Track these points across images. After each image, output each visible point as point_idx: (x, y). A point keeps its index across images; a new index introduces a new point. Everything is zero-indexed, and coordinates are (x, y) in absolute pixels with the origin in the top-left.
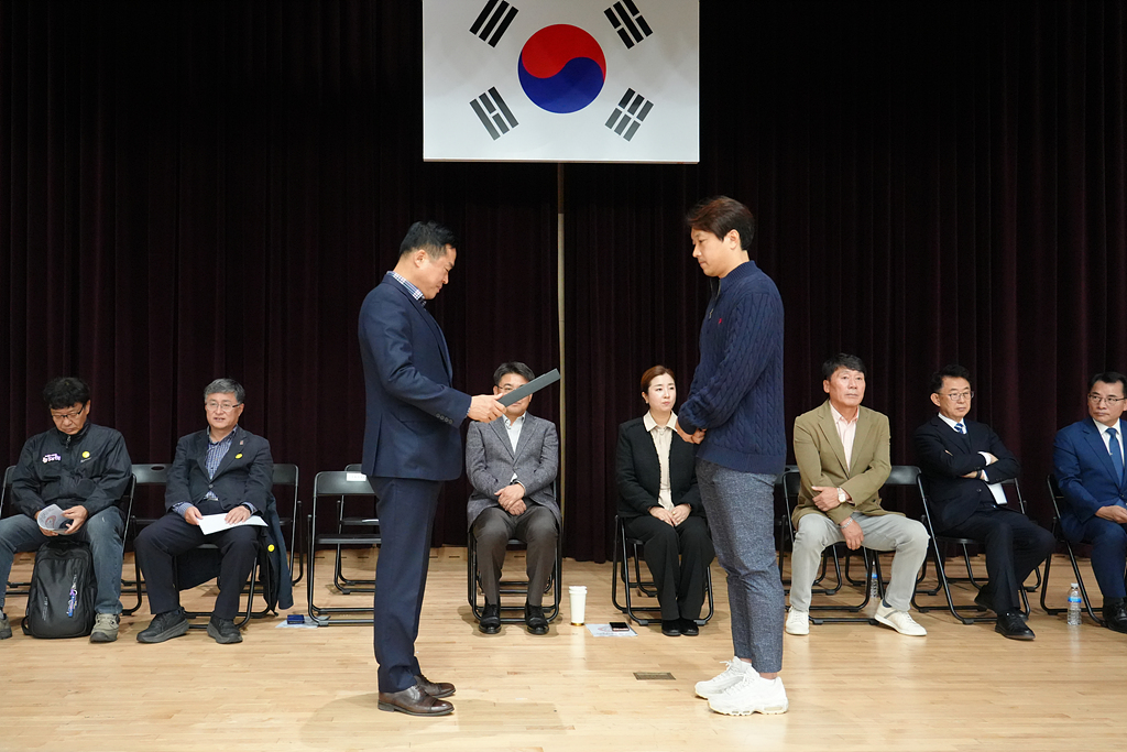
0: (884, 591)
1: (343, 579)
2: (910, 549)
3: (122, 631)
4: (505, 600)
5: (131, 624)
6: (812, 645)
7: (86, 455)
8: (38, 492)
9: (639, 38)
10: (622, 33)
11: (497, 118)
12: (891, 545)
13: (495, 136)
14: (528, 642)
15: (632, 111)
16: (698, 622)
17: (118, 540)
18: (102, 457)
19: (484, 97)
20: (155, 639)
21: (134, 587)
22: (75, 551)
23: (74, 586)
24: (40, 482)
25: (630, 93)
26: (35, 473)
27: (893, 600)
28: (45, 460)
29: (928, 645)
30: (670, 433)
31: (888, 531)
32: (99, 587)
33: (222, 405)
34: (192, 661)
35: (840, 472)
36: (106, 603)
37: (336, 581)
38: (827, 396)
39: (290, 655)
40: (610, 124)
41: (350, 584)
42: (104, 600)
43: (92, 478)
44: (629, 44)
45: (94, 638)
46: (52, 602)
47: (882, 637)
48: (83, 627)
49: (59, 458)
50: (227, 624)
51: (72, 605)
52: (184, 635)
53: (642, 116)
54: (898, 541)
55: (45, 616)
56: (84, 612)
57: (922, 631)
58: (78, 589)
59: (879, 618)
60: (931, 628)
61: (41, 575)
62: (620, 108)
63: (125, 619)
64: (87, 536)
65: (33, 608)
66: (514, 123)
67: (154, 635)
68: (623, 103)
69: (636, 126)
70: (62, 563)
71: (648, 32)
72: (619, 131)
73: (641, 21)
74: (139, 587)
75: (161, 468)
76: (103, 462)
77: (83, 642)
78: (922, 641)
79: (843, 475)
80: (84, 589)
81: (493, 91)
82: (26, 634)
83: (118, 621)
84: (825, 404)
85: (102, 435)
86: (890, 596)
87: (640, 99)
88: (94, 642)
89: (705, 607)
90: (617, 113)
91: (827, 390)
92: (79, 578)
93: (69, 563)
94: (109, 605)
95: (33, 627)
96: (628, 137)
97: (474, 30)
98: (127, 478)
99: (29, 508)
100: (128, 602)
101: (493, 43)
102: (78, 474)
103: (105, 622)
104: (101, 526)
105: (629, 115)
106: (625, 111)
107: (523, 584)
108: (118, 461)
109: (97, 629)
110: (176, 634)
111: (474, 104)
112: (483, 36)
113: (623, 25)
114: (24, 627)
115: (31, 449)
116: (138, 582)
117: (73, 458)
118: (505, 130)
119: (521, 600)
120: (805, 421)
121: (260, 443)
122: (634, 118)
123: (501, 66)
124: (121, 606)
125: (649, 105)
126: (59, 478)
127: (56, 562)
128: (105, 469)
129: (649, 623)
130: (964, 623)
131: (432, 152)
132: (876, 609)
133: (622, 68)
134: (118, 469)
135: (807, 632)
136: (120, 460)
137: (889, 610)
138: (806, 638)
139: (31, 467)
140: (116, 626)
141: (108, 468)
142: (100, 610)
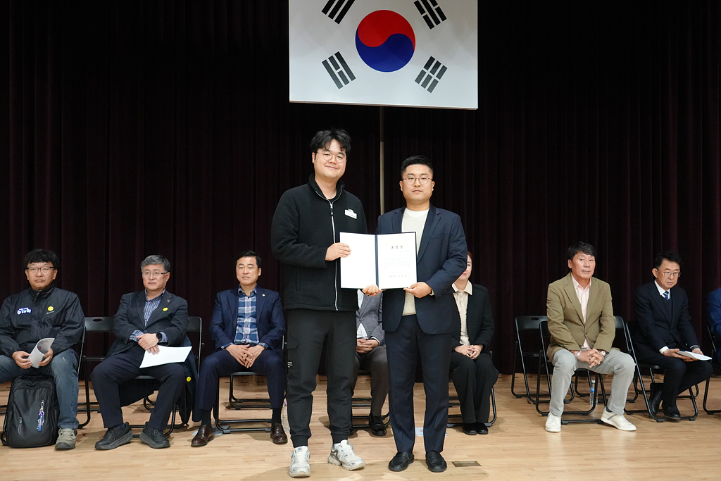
0: (607, 401)
1: (234, 399)
2: (623, 373)
3: (78, 441)
4: (356, 412)
5: (84, 435)
6: (564, 438)
7: (51, 309)
8: (14, 338)
9: (438, 22)
10: (426, 18)
11: (341, 73)
12: (611, 370)
13: (340, 86)
14: (374, 442)
15: (433, 72)
16: (486, 424)
17: (75, 373)
18: (62, 312)
19: (331, 59)
20: (109, 446)
21: (85, 407)
22: (42, 383)
23: (42, 408)
24: (16, 329)
25: (432, 59)
26: (11, 322)
27: (613, 407)
28: (19, 313)
29: (637, 438)
30: (467, 296)
31: (609, 361)
32: (62, 408)
33: (154, 274)
34: (136, 462)
35: (578, 321)
36: (66, 420)
37: (230, 400)
38: (570, 270)
39: (207, 455)
40: (418, 80)
41: (239, 402)
42: (64, 419)
43: (54, 326)
44: (431, 26)
45: (58, 447)
46: (25, 421)
47: (606, 432)
48: (50, 438)
49: (29, 311)
50: (158, 434)
51: (41, 422)
52: (129, 443)
53: (439, 76)
54: (615, 368)
55: (20, 431)
56: (50, 428)
57: (633, 427)
58: (45, 410)
59: (603, 419)
60: (638, 425)
61: (16, 401)
62: (425, 70)
63: (80, 432)
64: (51, 371)
65: (10, 426)
66: (353, 78)
67: (108, 444)
68: (427, 66)
69: (435, 82)
70: (32, 391)
71: (444, 18)
72: (424, 85)
73: (439, 10)
74: (88, 407)
75: (101, 320)
76: (63, 315)
77: (50, 450)
78: (633, 434)
79: (581, 324)
80: (49, 410)
81: (338, 55)
82: (4, 445)
83: (76, 434)
84: (568, 275)
85: (61, 295)
86: (611, 405)
87: (438, 64)
88: (58, 449)
89: (491, 414)
90: (423, 73)
91: (570, 266)
92: (45, 403)
93: (38, 391)
94: (69, 422)
95: (11, 439)
96: (431, 90)
97: (325, 11)
98: (81, 328)
99: (8, 350)
100: (82, 418)
101: (338, 21)
102: (44, 323)
103: (66, 434)
104: (62, 364)
105: (431, 75)
106: (428, 72)
107: (368, 400)
108: (74, 315)
109: (60, 440)
110: (124, 442)
111: (325, 63)
112: (331, 16)
113: (427, 13)
114: (3, 440)
115: (9, 305)
116: (88, 403)
117: (41, 312)
118: (346, 82)
119: (366, 411)
120: (555, 288)
121: (180, 302)
122: (434, 77)
123: (343, 38)
124: (78, 422)
125: (444, 69)
126: (30, 326)
127: (28, 391)
128: (64, 320)
129: (456, 426)
130: (658, 421)
131: (295, 96)
132: (602, 413)
133: (426, 43)
134: (74, 320)
135: (560, 430)
136: (76, 314)
137: (611, 414)
138: (559, 434)
139: (9, 318)
140: (74, 437)
141: (67, 320)
142: (62, 426)
